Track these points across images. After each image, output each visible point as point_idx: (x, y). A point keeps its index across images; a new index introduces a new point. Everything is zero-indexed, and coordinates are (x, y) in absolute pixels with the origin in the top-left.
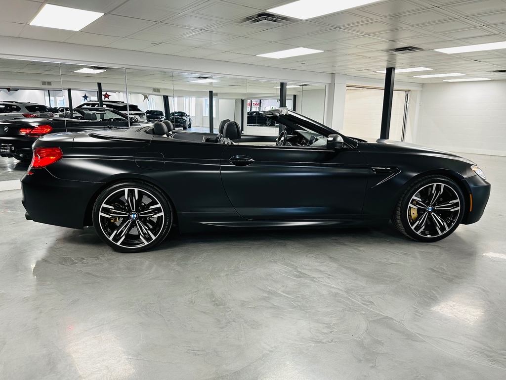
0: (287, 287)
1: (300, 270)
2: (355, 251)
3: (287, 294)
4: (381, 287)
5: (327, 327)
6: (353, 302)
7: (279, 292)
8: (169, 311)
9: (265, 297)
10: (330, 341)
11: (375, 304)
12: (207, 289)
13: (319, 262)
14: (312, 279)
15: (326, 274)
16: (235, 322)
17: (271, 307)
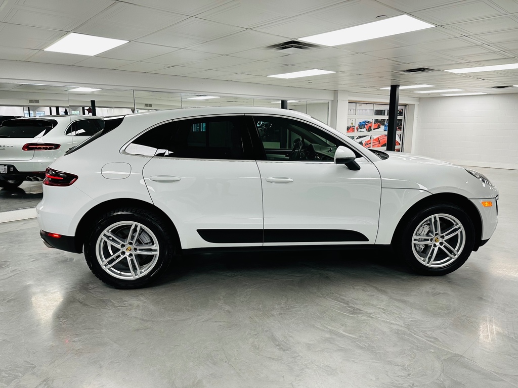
0: (346, 326)
1: (353, 306)
3: (349, 334)
4: (439, 321)
5: (401, 369)
6: (418, 339)
7: (341, 331)
8: (236, 359)
9: (330, 338)
10: (411, 385)
11: (441, 340)
12: (266, 331)
13: (369, 296)
14: (369, 315)
15: (380, 308)
16: (308, 368)
17: (339, 350)
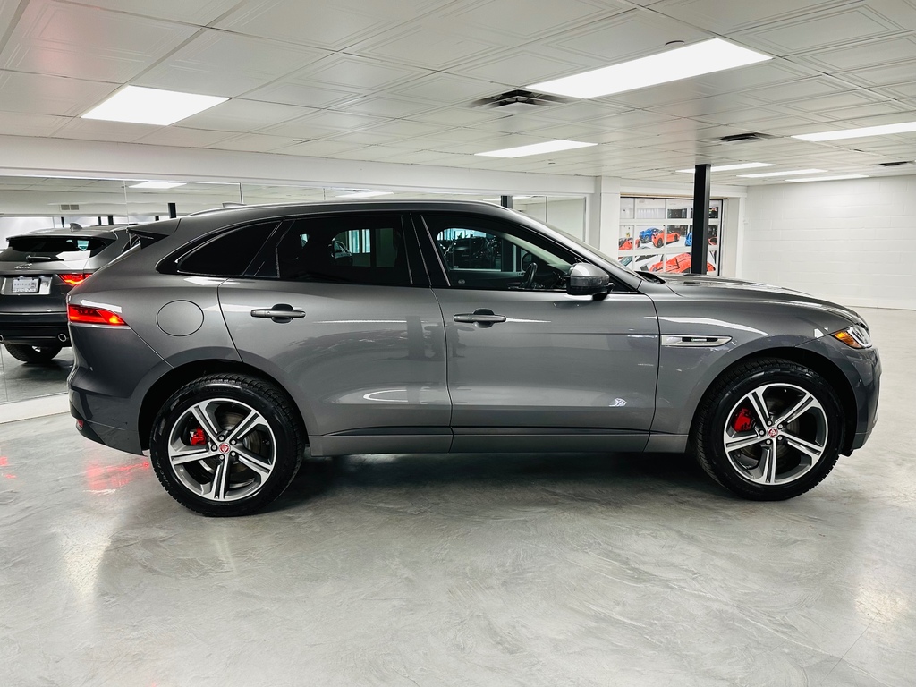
0: (624, 604)
1: (637, 566)
2: (720, 518)
3: (631, 619)
6: (758, 629)
7: (615, 616)
8: (422, 670)
11: (800, 630)
12: (479, 616)
14: (666, 583)
17: (612, 650)
